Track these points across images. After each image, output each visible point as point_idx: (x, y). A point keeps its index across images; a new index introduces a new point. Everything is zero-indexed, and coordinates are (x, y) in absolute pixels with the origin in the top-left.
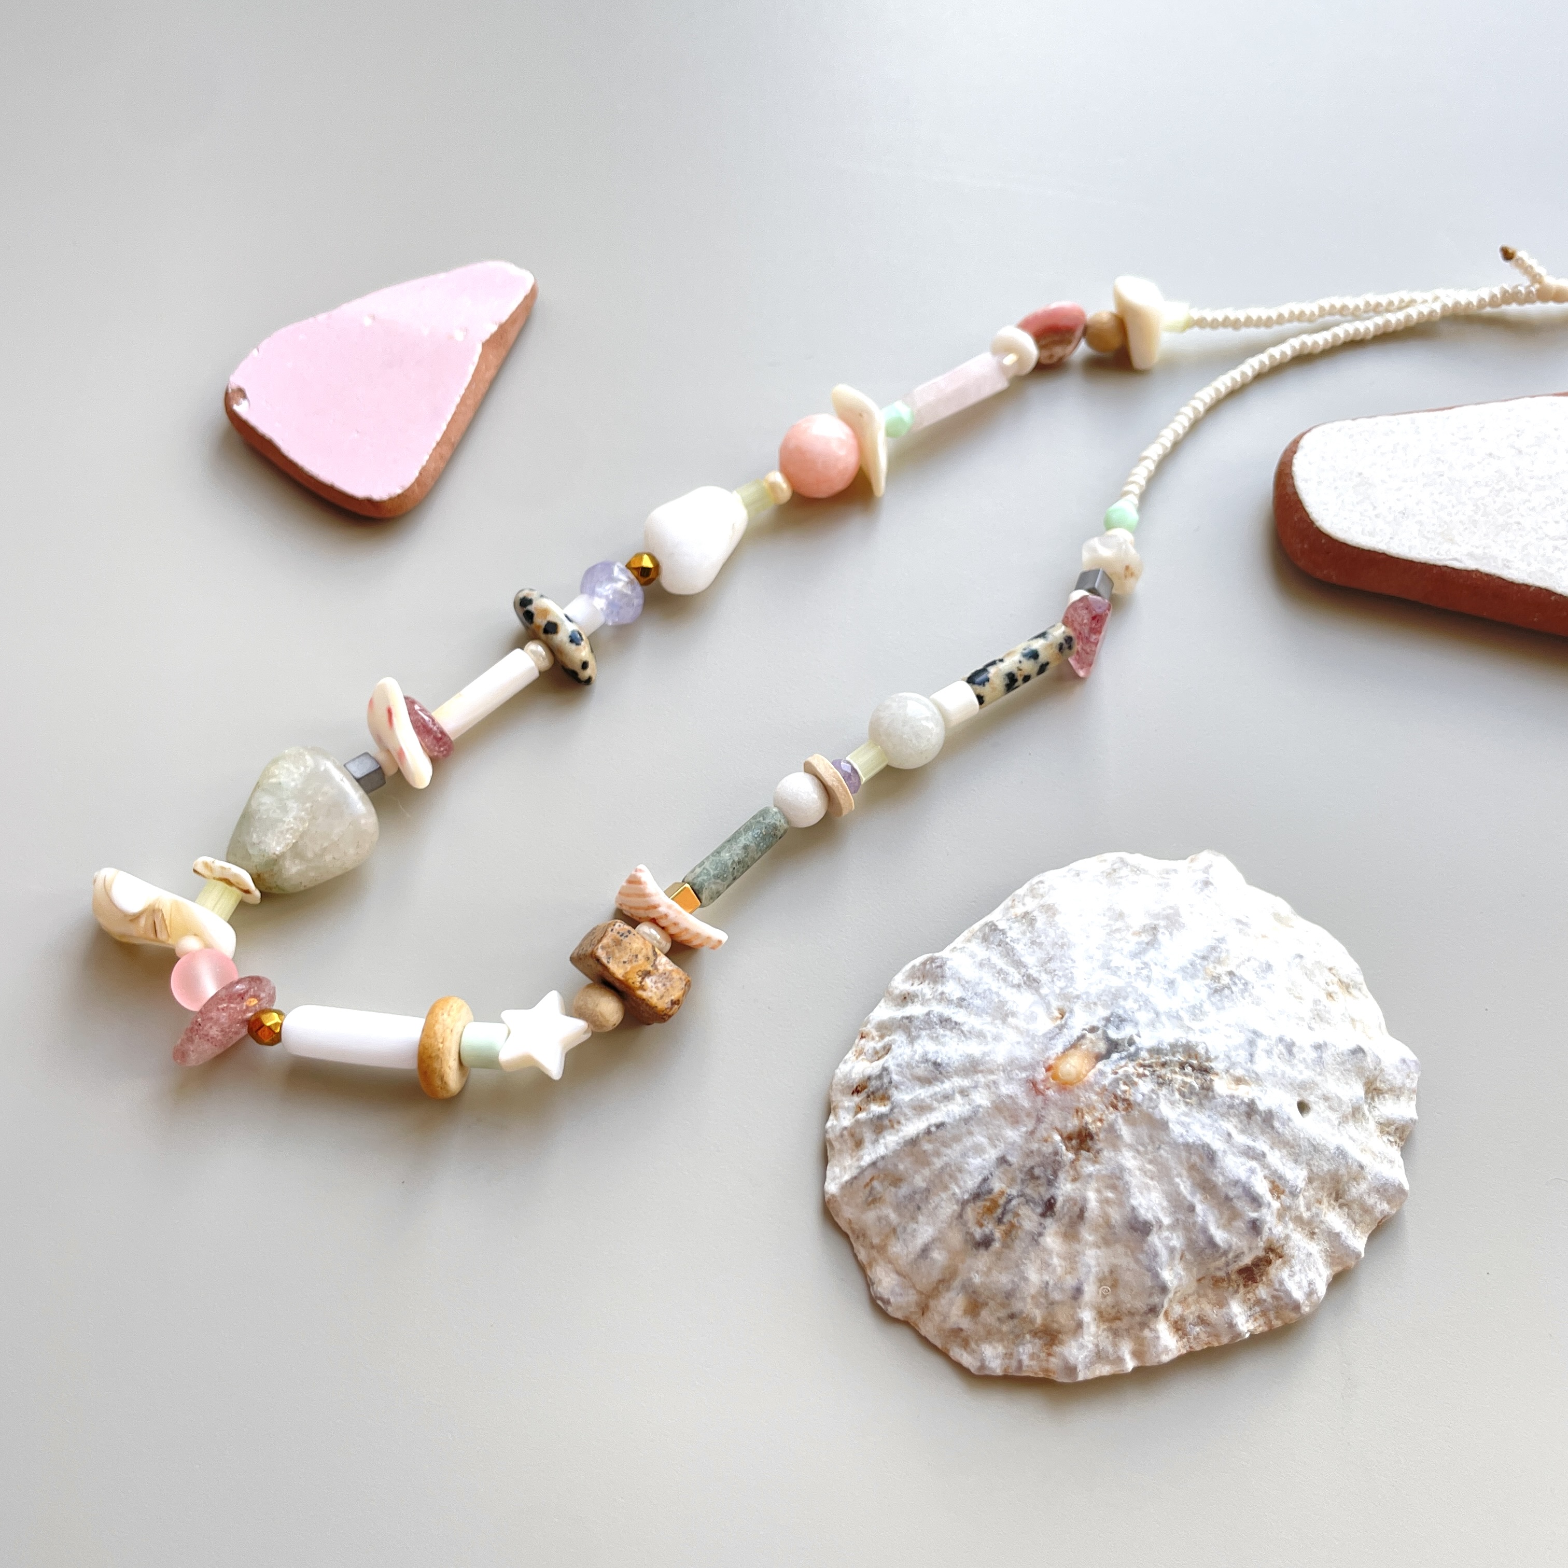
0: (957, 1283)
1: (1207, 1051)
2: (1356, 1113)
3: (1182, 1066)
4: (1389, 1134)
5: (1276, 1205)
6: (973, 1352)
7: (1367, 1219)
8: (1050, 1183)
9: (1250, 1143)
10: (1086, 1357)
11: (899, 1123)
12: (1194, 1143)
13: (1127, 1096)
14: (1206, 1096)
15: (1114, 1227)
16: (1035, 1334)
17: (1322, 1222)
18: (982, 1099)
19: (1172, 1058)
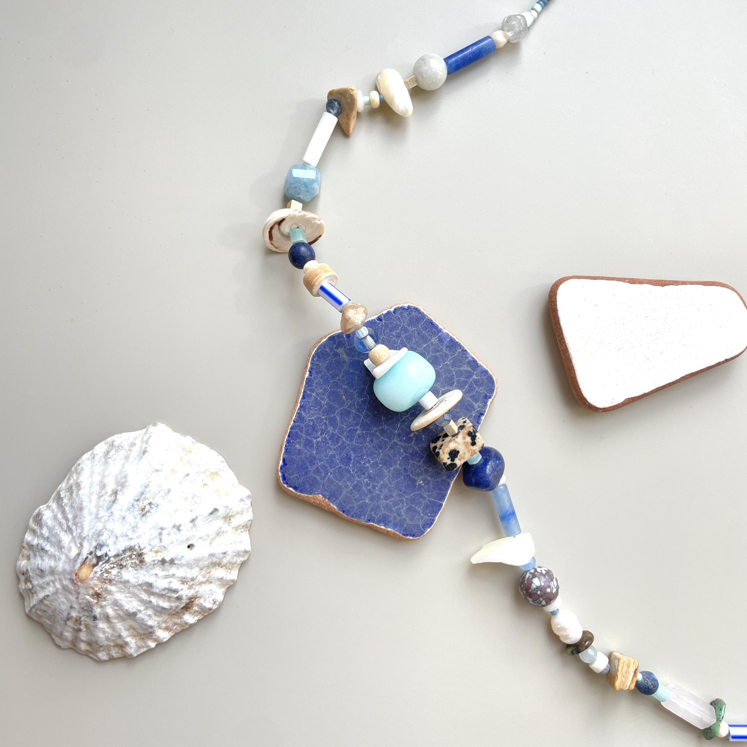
0: (79, 640)
1: (139, 547)
2: (219, 533)
3: (130, 557)
4: (240, 529)
5: (186, 587)
7: (235, 565)
8: (92, 611)
9: (167, 573)
10: (134, 650)
11: (36, 592)
12: (142, 583)
13: (108, 578)
14: (143, 565)
15: (123, 616)
16: (114, 647)
17: (213, 577)
18: (59, 585)
19: (125, 556)
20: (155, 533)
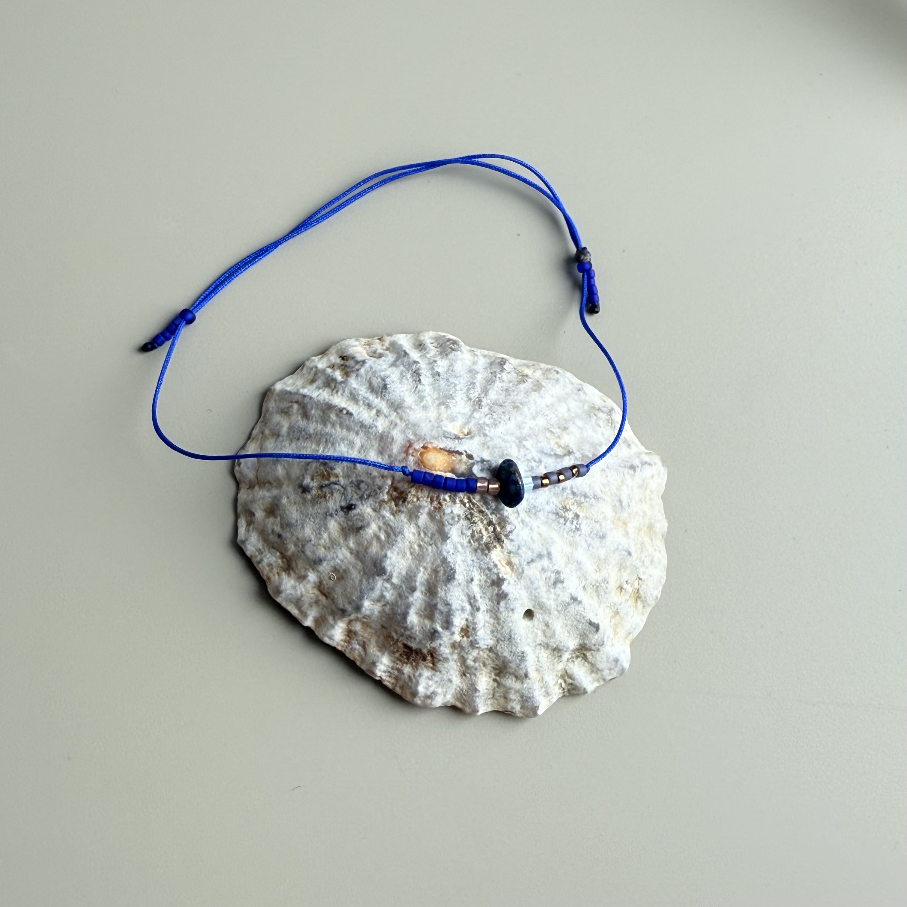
0: (275, 492)
1: (511, 532)
2: (557, 651)
3: (490, 523)
4: (565, 681)
5: (457, 637)
6: (248, 530)
7: (502, 701)
8: (361, 498)
9: (478, 596)
10: (291, 594)
11: (337, 392)
12: (449, 562)
13: (444, 503)
14: (483, 551)
15: (367, 553)
16: (283, 556)
17: (475, 675)
18: (381, 425)
19: (489, 513)
20: (537, 547)
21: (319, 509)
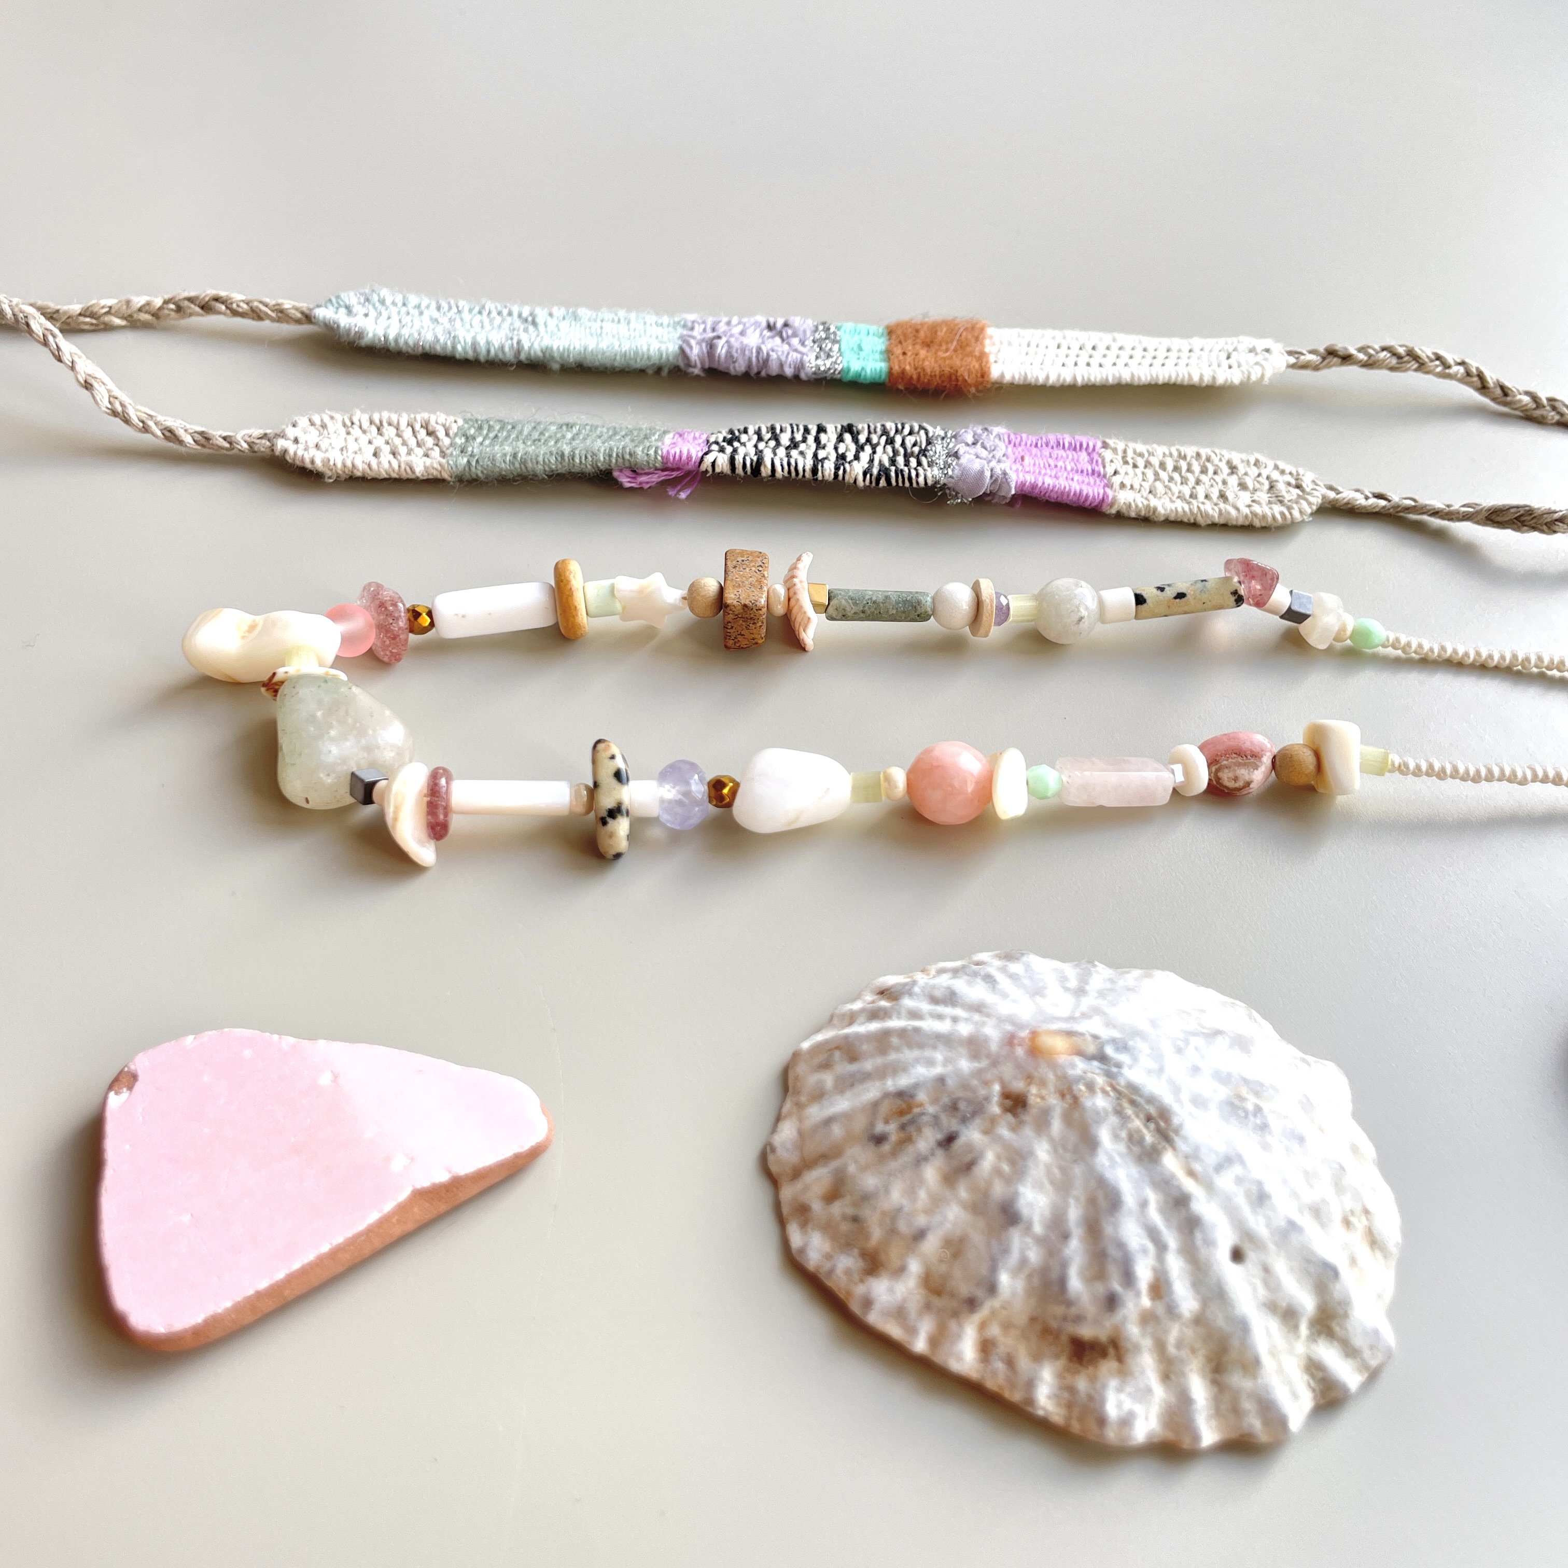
0: (834, 1164)
1: (1181, 1127)
2: (1289, 1316)
3: (1148, 1117)
4: (1313, 1377)
6: (804, 1234)
8: (964, 1120)
9: (1161, 1226)
10: (887, 1303)
11: (890, 1017)
12: (1109, 1182)
14: (1150, 1157)
15: (989, 1200)
16: (863, 1252)
17: (1183, 1374)
19: (1144, 1104)
20: (1223, 1148)
21: (906, 1158)
